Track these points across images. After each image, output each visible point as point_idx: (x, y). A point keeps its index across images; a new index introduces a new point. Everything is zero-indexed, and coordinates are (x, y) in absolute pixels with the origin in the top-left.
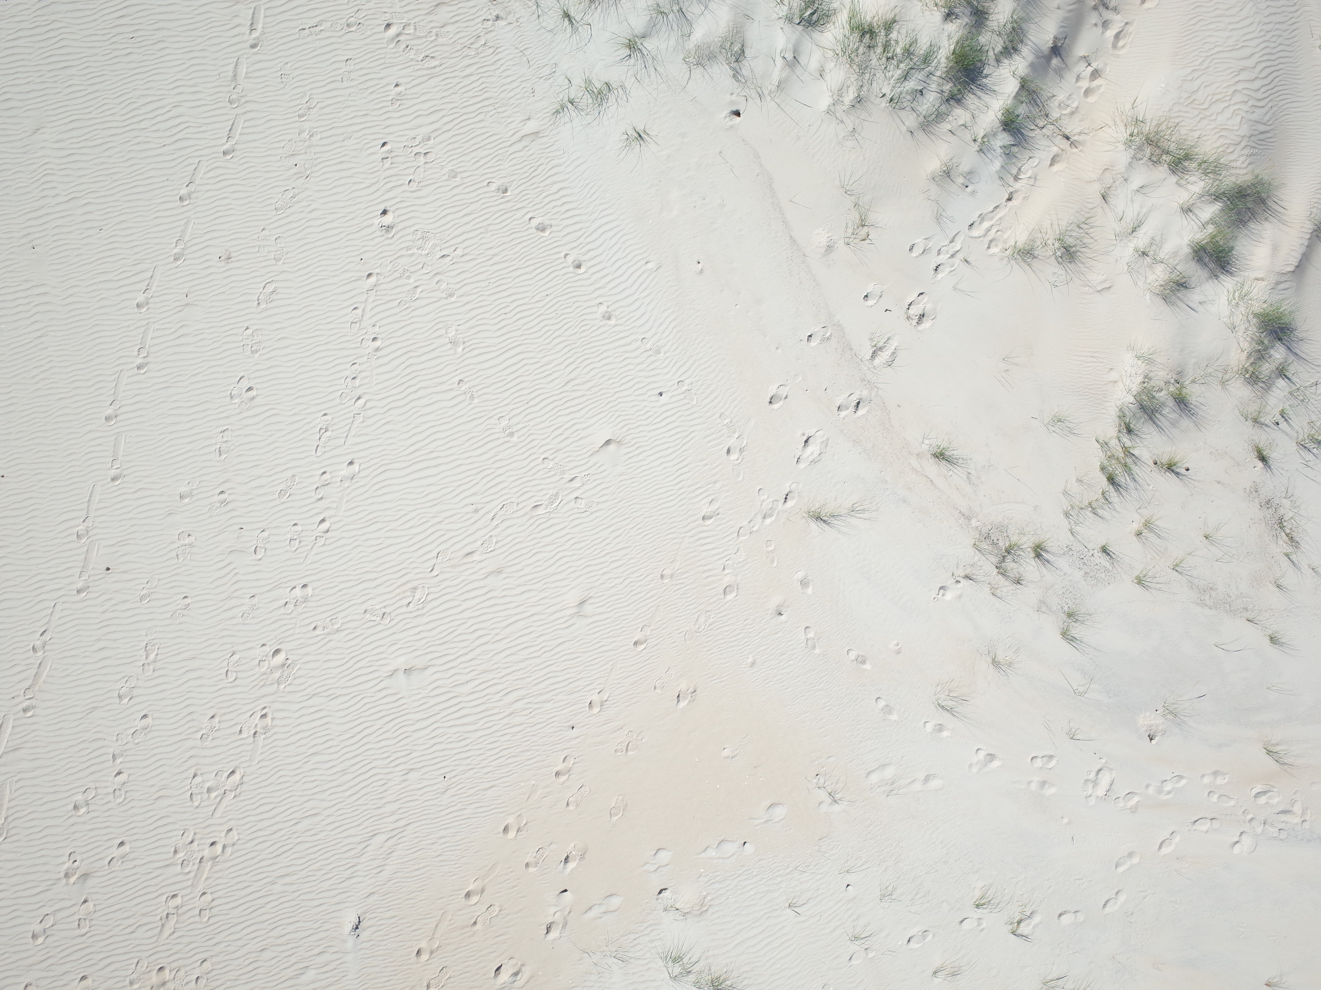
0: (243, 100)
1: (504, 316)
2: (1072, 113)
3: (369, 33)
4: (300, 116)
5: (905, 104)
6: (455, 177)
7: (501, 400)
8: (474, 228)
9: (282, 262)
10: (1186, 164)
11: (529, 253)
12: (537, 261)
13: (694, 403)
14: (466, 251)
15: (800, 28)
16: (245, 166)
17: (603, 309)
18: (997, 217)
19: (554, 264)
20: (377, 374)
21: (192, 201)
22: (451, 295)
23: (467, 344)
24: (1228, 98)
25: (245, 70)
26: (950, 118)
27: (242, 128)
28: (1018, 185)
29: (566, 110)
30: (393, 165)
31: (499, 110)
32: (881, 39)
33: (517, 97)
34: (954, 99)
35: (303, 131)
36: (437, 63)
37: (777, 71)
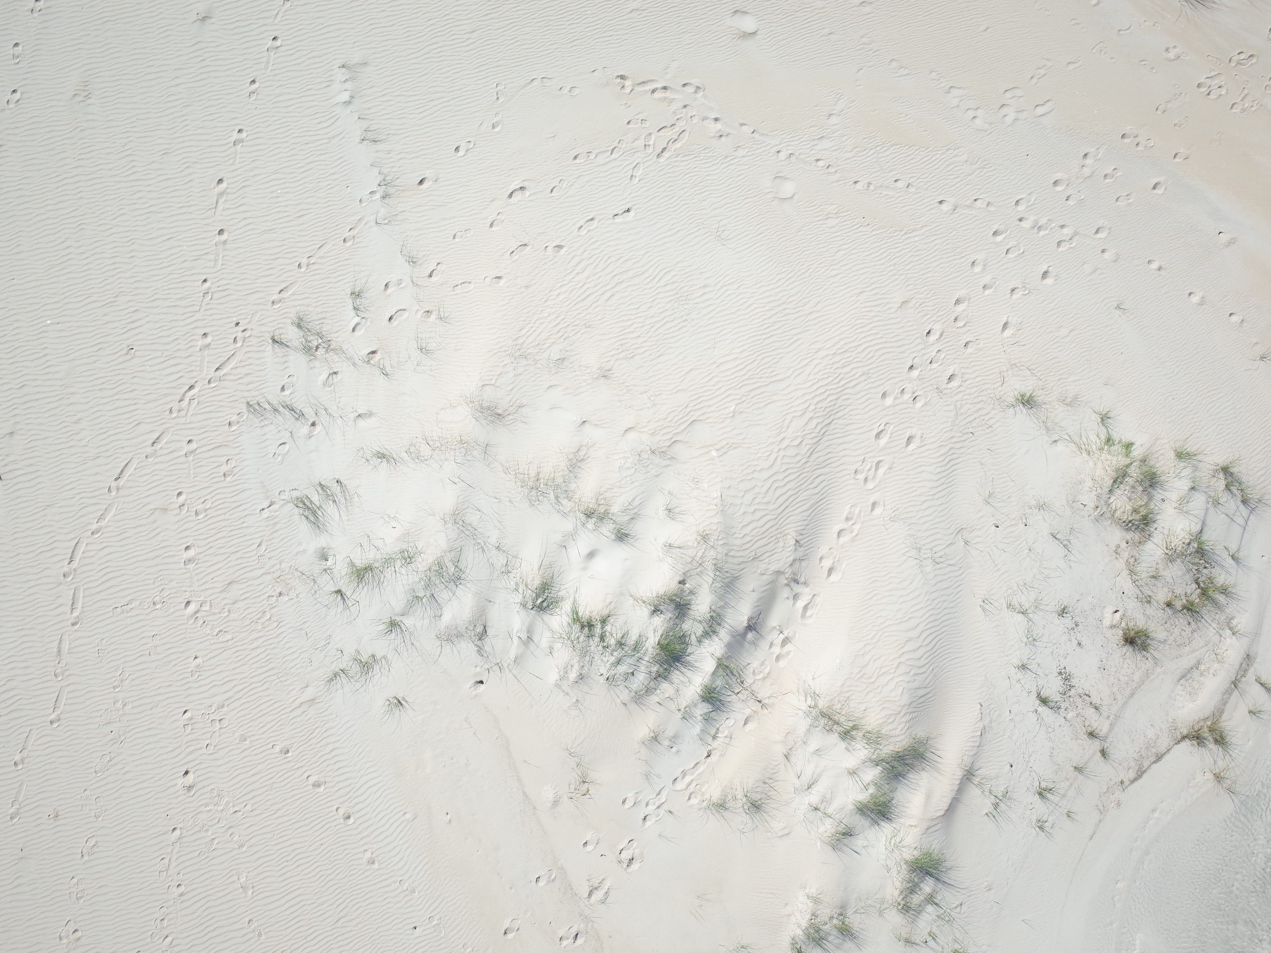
0: (67, 673)
1: (286, 864)
2: (764, 678)
3: (172, 610)
4: (114, 688)
5: (619, 683)
6: (245, 740)
7: (283, 936)
8: (261, 786)
9: (101, 818)
10: (854, 733)
11: (307, 807)
12: (313, 814)
13: (443, 935)
14: (254, 807)
15: (533, 612)
16: (69, 733)
17: (368, 855)
18: (697, 773)
19: (328, 816)
20: (181, 916)
21: (25, 765)
22: (242, 846)
23: (256, 889)
24: (893, 671)
25: (67, 646)
26: (658, 691)
27: (66, 699)
28: (715, 744)
29: (338, 677)
30: (193, 731)
31: (281, 679)
32: (598, 630)
33: (296, 667)
34: (662, 676)
35: (118, 701)
36: (229, 637)
37: (514, 649)
